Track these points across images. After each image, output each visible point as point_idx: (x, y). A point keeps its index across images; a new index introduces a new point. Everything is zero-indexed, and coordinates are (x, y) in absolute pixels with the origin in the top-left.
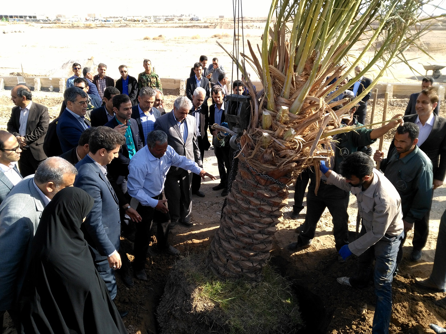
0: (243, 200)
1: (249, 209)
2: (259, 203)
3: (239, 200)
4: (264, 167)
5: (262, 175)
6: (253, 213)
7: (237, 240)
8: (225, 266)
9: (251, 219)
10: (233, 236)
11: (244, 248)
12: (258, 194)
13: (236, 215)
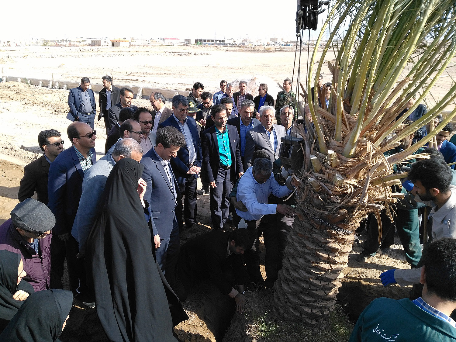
0: (299, 243)
1: (304, 253)
2: (314, 248)
3: (295, 242)
4: (316, 211)
5: (316, 219)
6: (308, 257)
7: (295, 283)
8: (284, 307)
9: (306, 263)
10: (290, 278)
11: (301, 292)
12: (314, 238)
13: (293, 257)
